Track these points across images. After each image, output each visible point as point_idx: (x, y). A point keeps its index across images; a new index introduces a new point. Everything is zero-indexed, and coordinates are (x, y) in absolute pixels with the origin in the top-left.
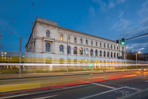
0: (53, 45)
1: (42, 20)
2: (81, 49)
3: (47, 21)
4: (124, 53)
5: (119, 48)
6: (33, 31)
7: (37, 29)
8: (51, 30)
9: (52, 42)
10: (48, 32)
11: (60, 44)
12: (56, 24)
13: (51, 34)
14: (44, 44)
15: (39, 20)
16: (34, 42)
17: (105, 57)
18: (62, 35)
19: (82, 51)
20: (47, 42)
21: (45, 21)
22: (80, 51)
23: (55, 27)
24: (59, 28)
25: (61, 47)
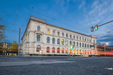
0: (42, 37)
1: (35, 18)
2: (63, 41)
3: (38, 19)
4: (95, 44)
5: (91, 40)
6: (27, 27)
7: (31, 24)
8: (40, 26)
9: (41, 34)
10: (39, 27)
11: (48, 36)
12: (45, 21)
13: (41, 29)
14: (36, 35)
15: (32, 18)
16: (29, 34)
17: (80, 47)
18: (49, 30)
19: (63, 42)
20: (37, 35)
21: (37, 19)
22: (62, 42)
23: (44, 23)
24: (47, 24)
25: (48, 39)
